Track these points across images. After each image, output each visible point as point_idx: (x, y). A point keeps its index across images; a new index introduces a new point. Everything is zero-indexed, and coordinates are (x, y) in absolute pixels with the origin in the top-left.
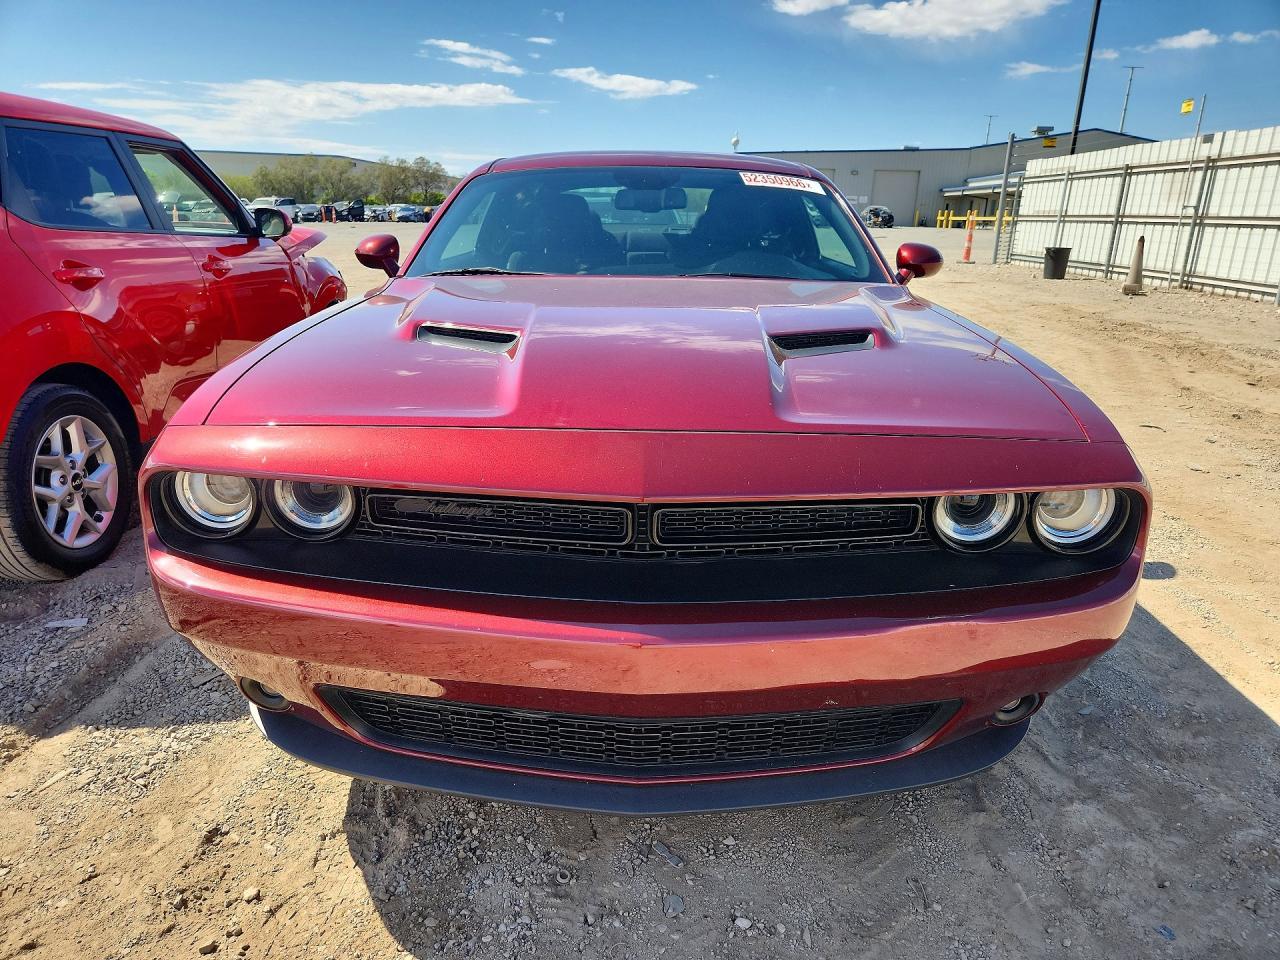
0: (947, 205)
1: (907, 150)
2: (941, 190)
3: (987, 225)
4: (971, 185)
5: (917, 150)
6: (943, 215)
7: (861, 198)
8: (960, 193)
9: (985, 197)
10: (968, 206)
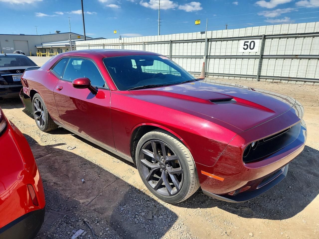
0: (38, 50)
1: (21, 35)
2: (35, 46)
3: (52, 55)
4: (44, 45)
5: (24, 35)
6: (38, 53)
7: (11, 48)
8: (42, 47)
9: (49, 48)
10: (44, 51)
